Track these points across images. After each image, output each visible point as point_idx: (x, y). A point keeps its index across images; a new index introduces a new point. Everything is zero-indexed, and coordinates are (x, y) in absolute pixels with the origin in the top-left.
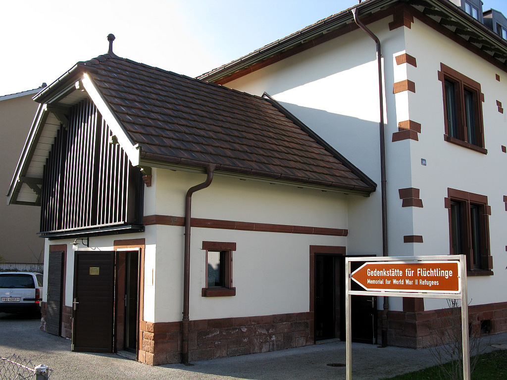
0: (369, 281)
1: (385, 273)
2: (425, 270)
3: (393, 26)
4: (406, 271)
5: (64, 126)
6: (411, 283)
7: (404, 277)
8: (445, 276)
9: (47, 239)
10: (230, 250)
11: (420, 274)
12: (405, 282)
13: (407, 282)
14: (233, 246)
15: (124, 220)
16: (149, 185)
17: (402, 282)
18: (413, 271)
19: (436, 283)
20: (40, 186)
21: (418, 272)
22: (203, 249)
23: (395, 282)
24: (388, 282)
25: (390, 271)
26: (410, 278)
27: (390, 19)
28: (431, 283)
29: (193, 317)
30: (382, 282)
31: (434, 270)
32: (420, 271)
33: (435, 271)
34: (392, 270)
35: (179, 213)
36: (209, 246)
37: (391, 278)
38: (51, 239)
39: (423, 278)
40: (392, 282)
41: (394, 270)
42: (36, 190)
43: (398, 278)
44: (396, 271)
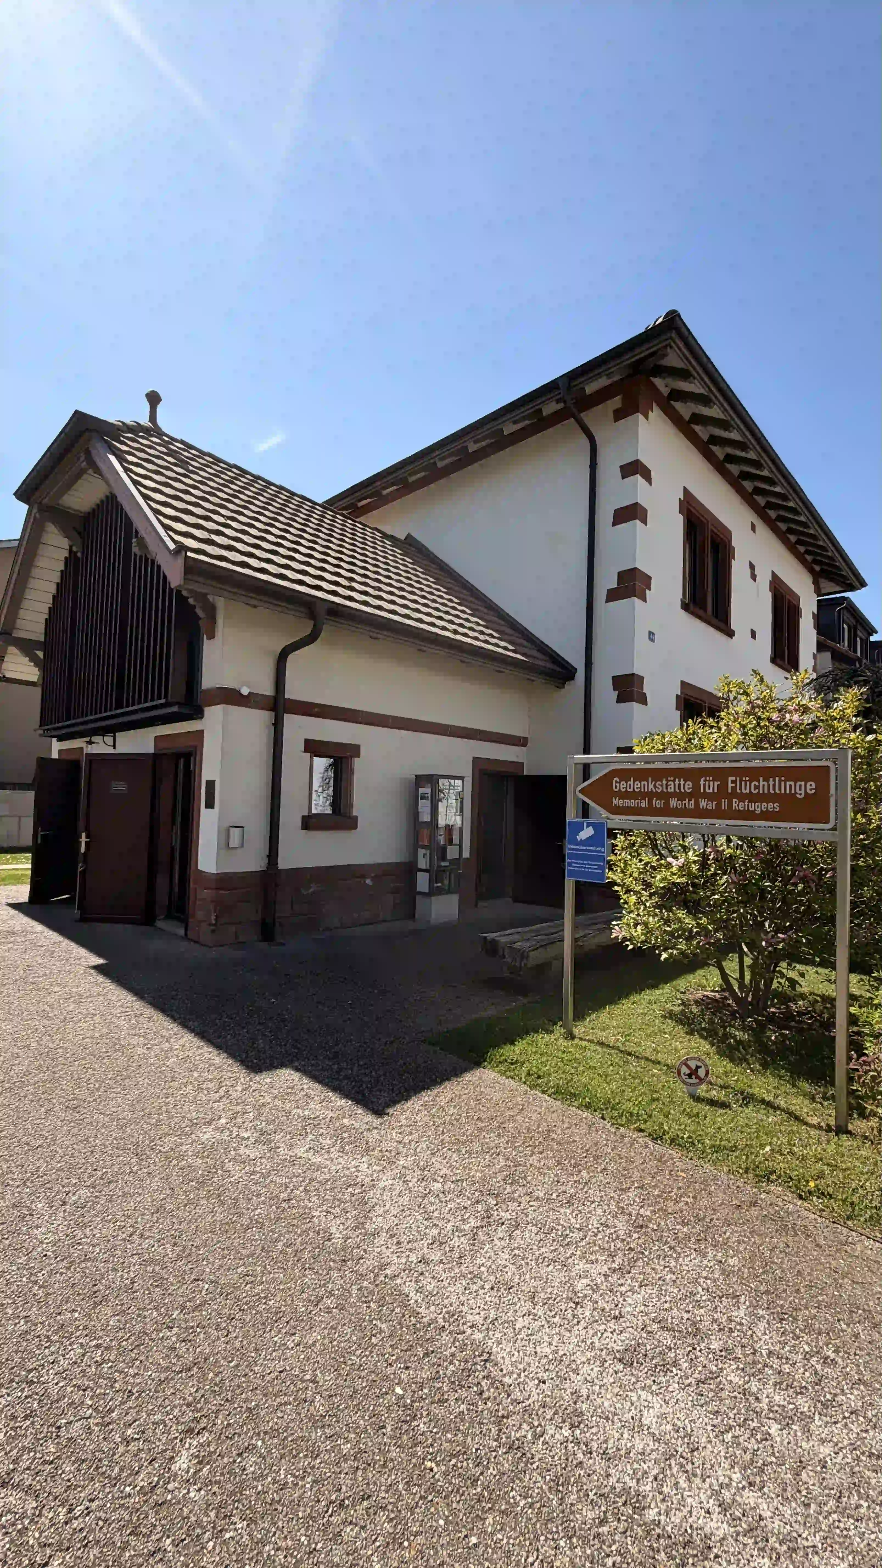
0: (615, 801)
1: (651, 786)
2: (746, 781)
3: (619, 415)
4: (702, 782)
5: (74, 549)
6: (712, 806)
7: (695, 794)
8: (796, 793)
9: (54, 740)
10: (352, 757)
11: (734, 788)
12: (697, 804)
13: (703, 803)
14: (355, 750)
15: (166, 697)
16: (211, 636)
17: (691, 805)
18: (716, 783)
19: (776, 807)
20: (40, 654)
21: (730, 785)
22: (306, 751)
23: (673, 803)
24: (658, 804)
25: (664, 782)
26: (709, 797)
27: (616, 402)
28: (758, 807)
29: (285, 862)
30: (644, 804)
31: (768, 781)
32: (733, 782)
33: (771, 782)
34: (668, 781)
35: (267, 689)
36: (314, 748)
37: (665, 796)
38: (60, 739)
39: (742, 797)
40: (667, 804)
41: (674, 781)
42: (33, 659)
43: (681, 796)
44: (677, 782)
